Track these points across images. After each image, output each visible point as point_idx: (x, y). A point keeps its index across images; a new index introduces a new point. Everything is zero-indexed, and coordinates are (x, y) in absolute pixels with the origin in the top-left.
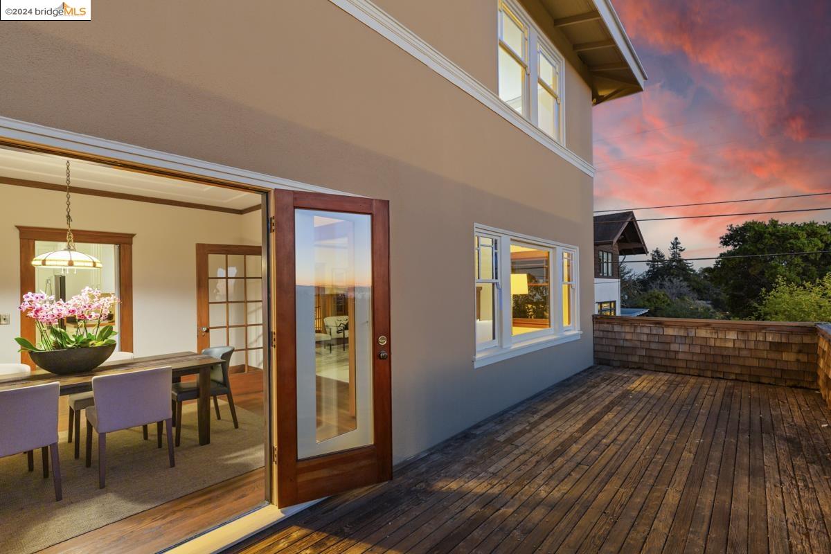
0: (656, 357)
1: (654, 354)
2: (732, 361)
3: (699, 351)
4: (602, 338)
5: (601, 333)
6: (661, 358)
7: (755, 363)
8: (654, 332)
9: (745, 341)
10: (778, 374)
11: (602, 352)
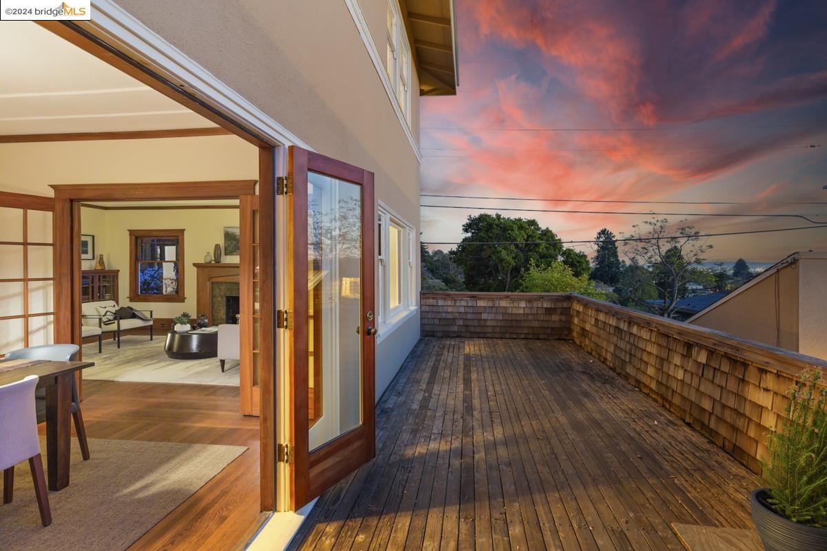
0: (472, 326)
1: (470, 323)
2: (523, 324)
3: (501, 318)
4: (428, 312)
5: (428, 308)
6: (475, 326)
7: (536, 324)
8: (470, 304)
9: (531, 308)
10: (549, 331)
11: (428, 325)
